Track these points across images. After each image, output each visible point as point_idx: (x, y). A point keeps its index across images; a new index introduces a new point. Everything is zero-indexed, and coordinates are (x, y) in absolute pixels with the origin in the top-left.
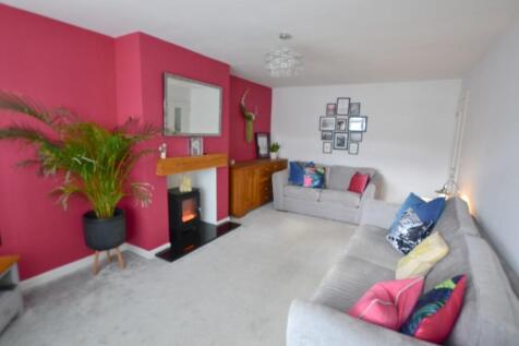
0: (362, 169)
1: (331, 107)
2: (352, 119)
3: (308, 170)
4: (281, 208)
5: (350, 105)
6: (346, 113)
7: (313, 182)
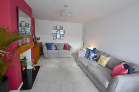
0: (66, 43)
1: (55, 27)
2: (61, 31)
3: (53, 45)
4: (47, 57)
5: (60, 27)
6: (59, 29)
7: (55, 48)
